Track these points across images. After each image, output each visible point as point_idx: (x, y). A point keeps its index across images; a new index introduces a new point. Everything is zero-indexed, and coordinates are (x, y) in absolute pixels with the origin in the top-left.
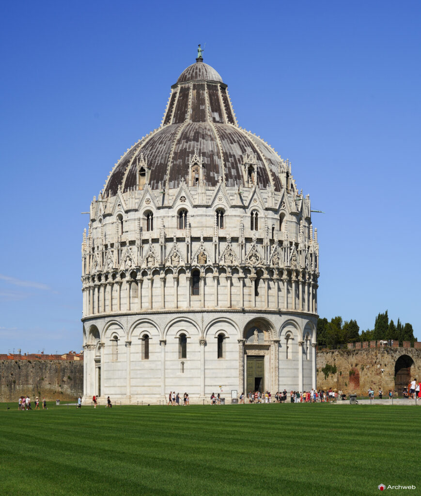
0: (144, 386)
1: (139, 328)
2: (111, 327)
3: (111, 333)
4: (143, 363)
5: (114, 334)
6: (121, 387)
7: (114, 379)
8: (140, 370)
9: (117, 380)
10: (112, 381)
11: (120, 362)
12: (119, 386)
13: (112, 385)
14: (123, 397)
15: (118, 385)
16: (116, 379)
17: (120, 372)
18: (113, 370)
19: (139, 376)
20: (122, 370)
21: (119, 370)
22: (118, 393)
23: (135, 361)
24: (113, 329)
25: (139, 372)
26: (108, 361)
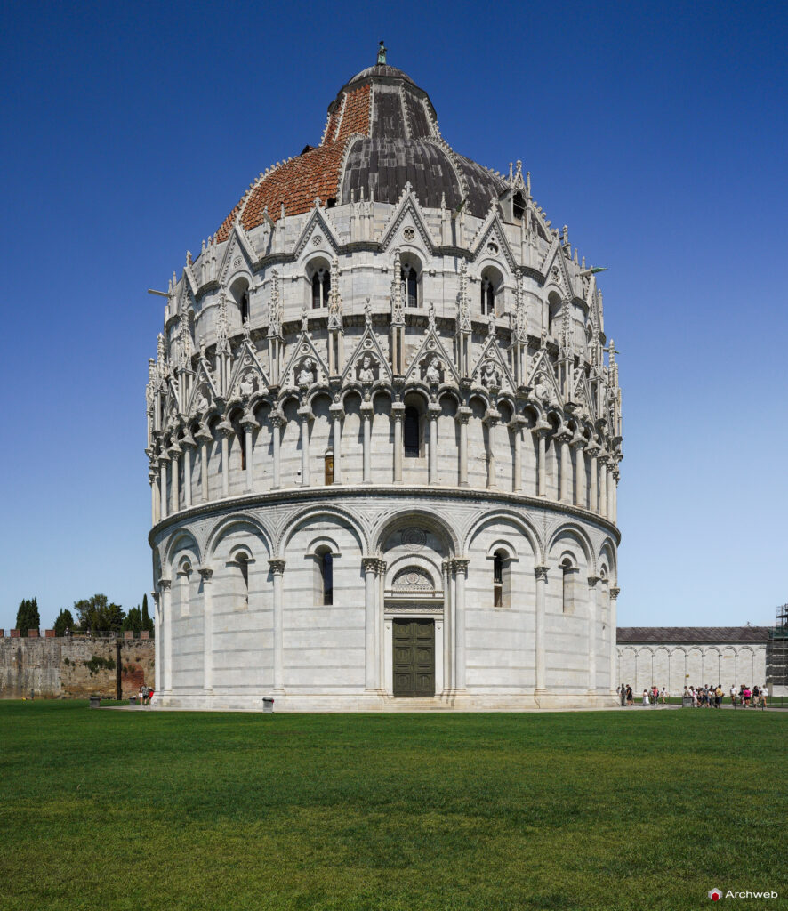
2: (491, 528)
3: (493, 541)
6: (521, 668)
7: (498, 649)
9: (510, 653)
10: (493, 654)
11: (518, 612)
12: (514, 668)
13: (494, 664)
14: (525, 693)
15: (511, 664)
16: (506, 650)
17: (517, 635)
18: (498, 630)
20: (524, 631)
21: (514, 630)
22: (511, 682)
24: (496, 533)
26: (480, 607)
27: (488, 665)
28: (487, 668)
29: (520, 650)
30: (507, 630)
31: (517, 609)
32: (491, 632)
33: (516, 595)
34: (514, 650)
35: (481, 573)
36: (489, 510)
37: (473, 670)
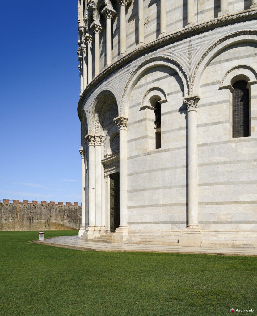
0: (238, 202)
1: (220, 62)
2: (143, 81)
3: (144, 93)
4: (233, 145)
5: (152, 94)
6: (171, 205)
7: (150, 189)
8: (224, 163)
9: (160, 192)
10: (146, 194)
11: (168, 150)
12: (164, 205)
13: (147, 203)
15: (161, 202)
17: (167, 173)
18: (149, 171)
19: (222, 179)
20: (175, 168)
21: (165, 169)
23: (211, 144)
24: (147, 84)
25: (221, 168)
26: (137, 154)
27: (142, 204)
28: (142, 207)
29: (170, 187)
30: (158, 170)
31: (166, 148)
32: (144, 175)
33: (166, 134)
34: (165, 188)
35: (137, 124)
36: (136, 68)
37: (132, 209)
